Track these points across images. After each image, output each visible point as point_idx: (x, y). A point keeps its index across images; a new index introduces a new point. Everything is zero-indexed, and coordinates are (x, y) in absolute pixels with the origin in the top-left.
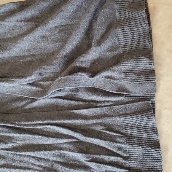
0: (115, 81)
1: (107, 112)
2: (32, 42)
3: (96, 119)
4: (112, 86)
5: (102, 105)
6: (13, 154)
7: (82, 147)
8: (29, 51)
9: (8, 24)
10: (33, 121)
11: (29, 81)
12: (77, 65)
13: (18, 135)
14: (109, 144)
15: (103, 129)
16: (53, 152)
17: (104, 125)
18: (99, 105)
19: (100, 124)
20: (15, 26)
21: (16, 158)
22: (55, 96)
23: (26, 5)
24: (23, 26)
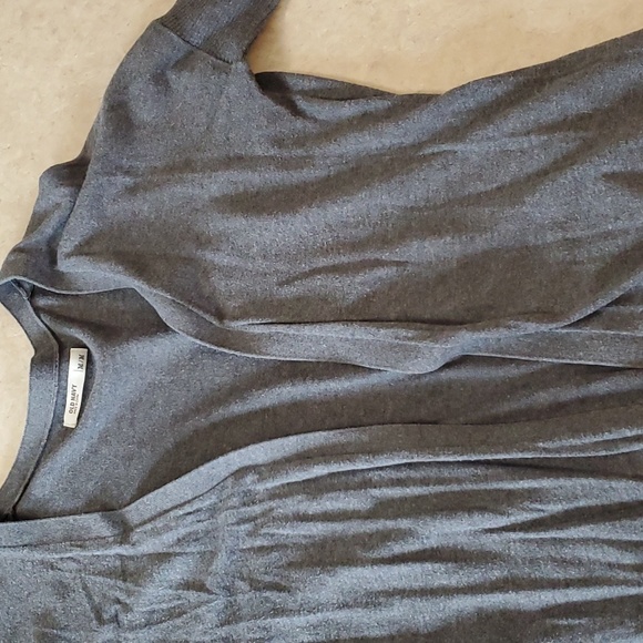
2: (573, 197)
6: (530, 541)
8: (561, 228)
9: (477, 150)
10: (603, 433)
13: (546, 483)
20: (502, 152)
21: (545, 554)
23: (535, 81)
24: (532, 148)
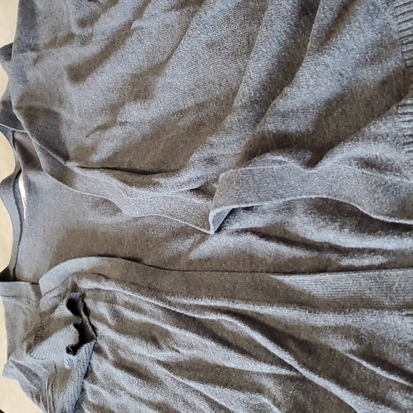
0: (389, 178)
1: (370, 289)
3: (334, 312)
4: (376, 196)
5: (356, 262)
7: (301, 398)
11: (189, 182)
12: (271, 127)
14: (366, 406)
15: (352, 352)
16: (242, 396)
17: (358, 338)
18: (346, 262)
19: (346, 332)
22: (245, 226)
